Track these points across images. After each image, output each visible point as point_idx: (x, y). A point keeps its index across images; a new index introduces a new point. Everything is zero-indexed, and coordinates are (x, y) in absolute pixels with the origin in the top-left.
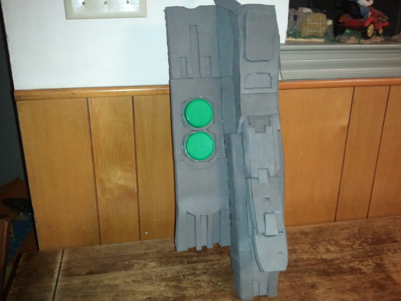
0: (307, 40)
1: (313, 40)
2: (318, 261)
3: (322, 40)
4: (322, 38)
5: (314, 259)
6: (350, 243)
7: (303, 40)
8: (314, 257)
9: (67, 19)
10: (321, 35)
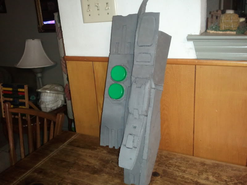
0: (224, 32)
1: (228, 32)
2: (192, 182)
3: (235, 33)
4: (235, 31)
5: (191, 180)
6: (227, 180)
7: (221, 32)
8: (192, 178)
9: (84, 23)
10: (234, 29)
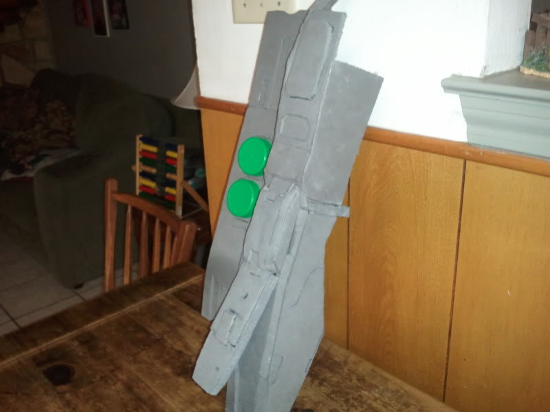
9: (235, 22)
